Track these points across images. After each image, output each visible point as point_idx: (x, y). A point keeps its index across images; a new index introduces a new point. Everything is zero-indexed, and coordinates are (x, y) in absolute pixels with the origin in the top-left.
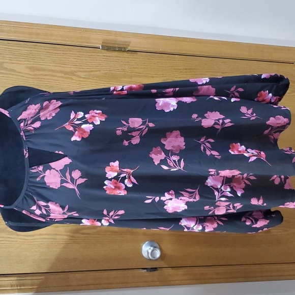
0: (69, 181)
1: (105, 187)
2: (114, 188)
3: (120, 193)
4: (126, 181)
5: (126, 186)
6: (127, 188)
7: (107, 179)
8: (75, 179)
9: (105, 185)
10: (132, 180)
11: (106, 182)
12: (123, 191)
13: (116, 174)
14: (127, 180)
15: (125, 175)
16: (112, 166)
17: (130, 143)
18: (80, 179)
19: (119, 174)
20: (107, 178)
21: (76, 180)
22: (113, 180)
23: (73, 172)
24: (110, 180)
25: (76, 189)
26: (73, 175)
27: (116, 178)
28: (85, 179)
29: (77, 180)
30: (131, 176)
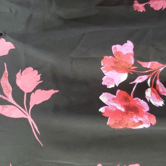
0: (11, 99)
1: (102, 110)
2: (123, 110)
3: (141, 123)
4: (148, 93)
5: (150, 104)
6: (153, 110)
7: (105, 89)
8: (26, 91)
9: (103, 105)
10: (161, 90)
11: (104, 98)
12: (146, 117)
13: (124, 77)
14: (149, 90)
15: (144, 78)
16: (119, 53)
17: (147, 7)
18: (39, 91)
19: (132, 77)
20: (105, 86)
21: (29, 95)
22: (118, 91)
23: (18, 75)
24: (113, 91)
25: (31, 120)
26: (19, 83)
27: (125, 86)
28: (52, 92)
29: (32, 96)
30: (158, 82)
